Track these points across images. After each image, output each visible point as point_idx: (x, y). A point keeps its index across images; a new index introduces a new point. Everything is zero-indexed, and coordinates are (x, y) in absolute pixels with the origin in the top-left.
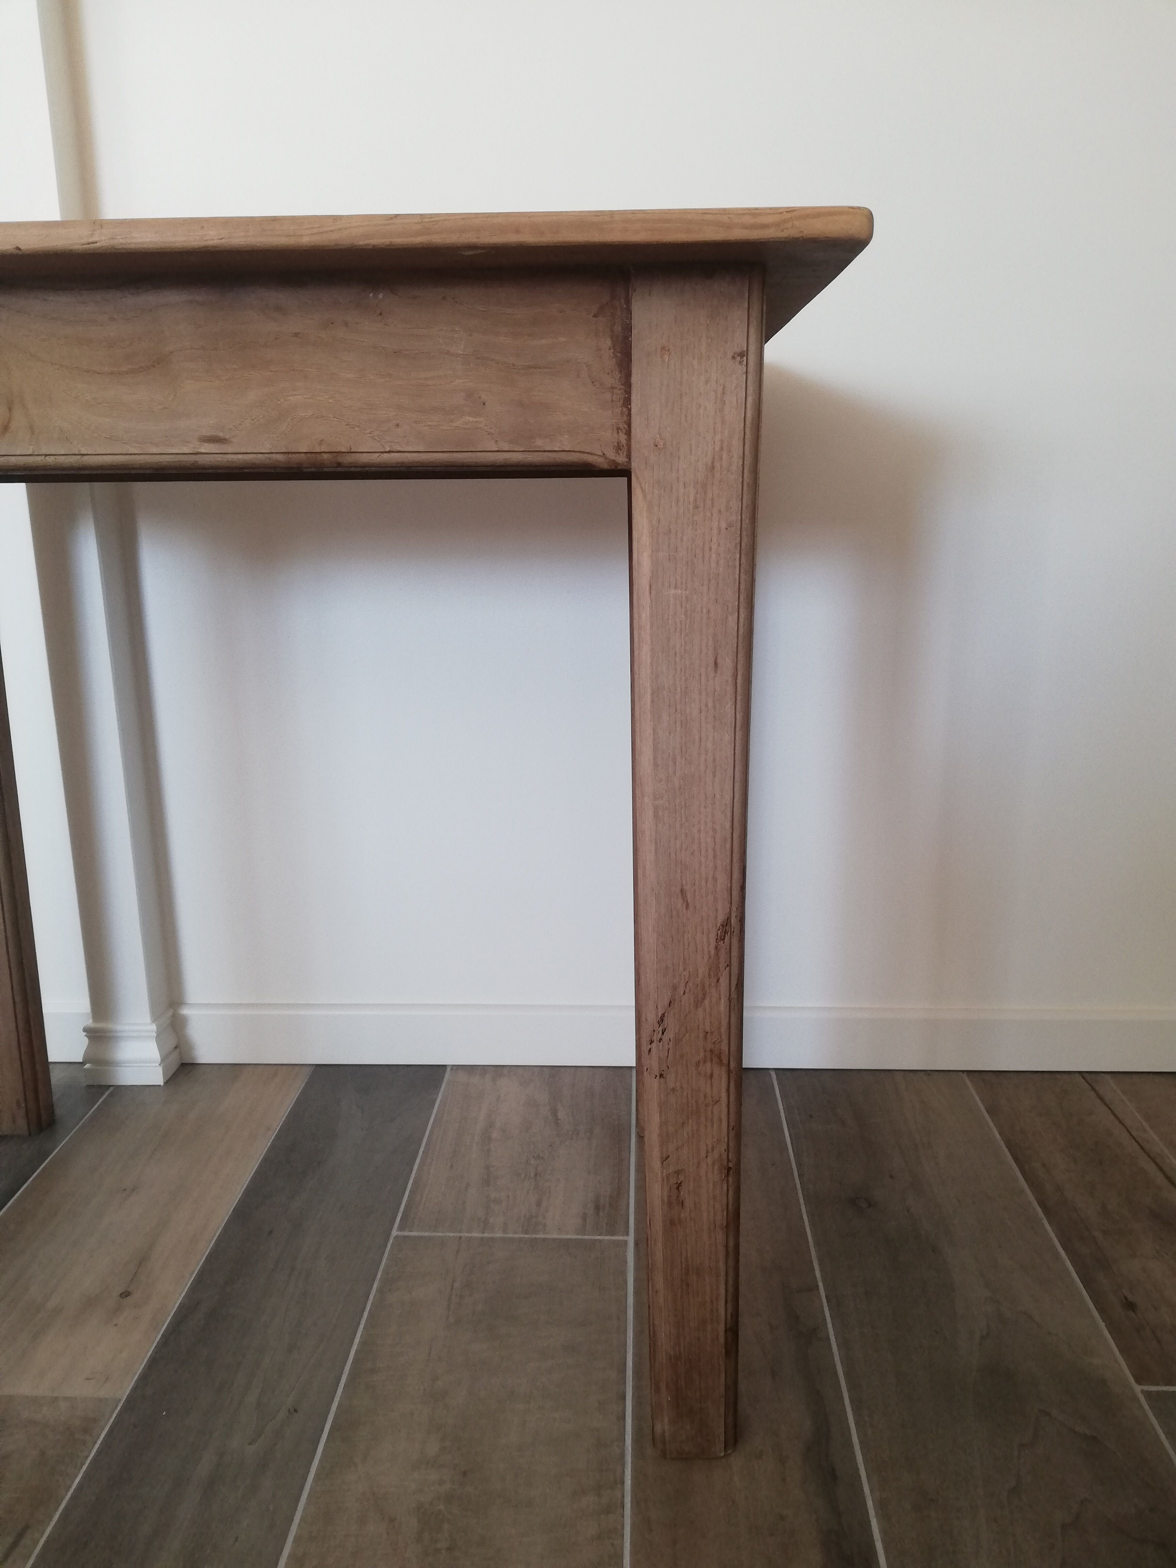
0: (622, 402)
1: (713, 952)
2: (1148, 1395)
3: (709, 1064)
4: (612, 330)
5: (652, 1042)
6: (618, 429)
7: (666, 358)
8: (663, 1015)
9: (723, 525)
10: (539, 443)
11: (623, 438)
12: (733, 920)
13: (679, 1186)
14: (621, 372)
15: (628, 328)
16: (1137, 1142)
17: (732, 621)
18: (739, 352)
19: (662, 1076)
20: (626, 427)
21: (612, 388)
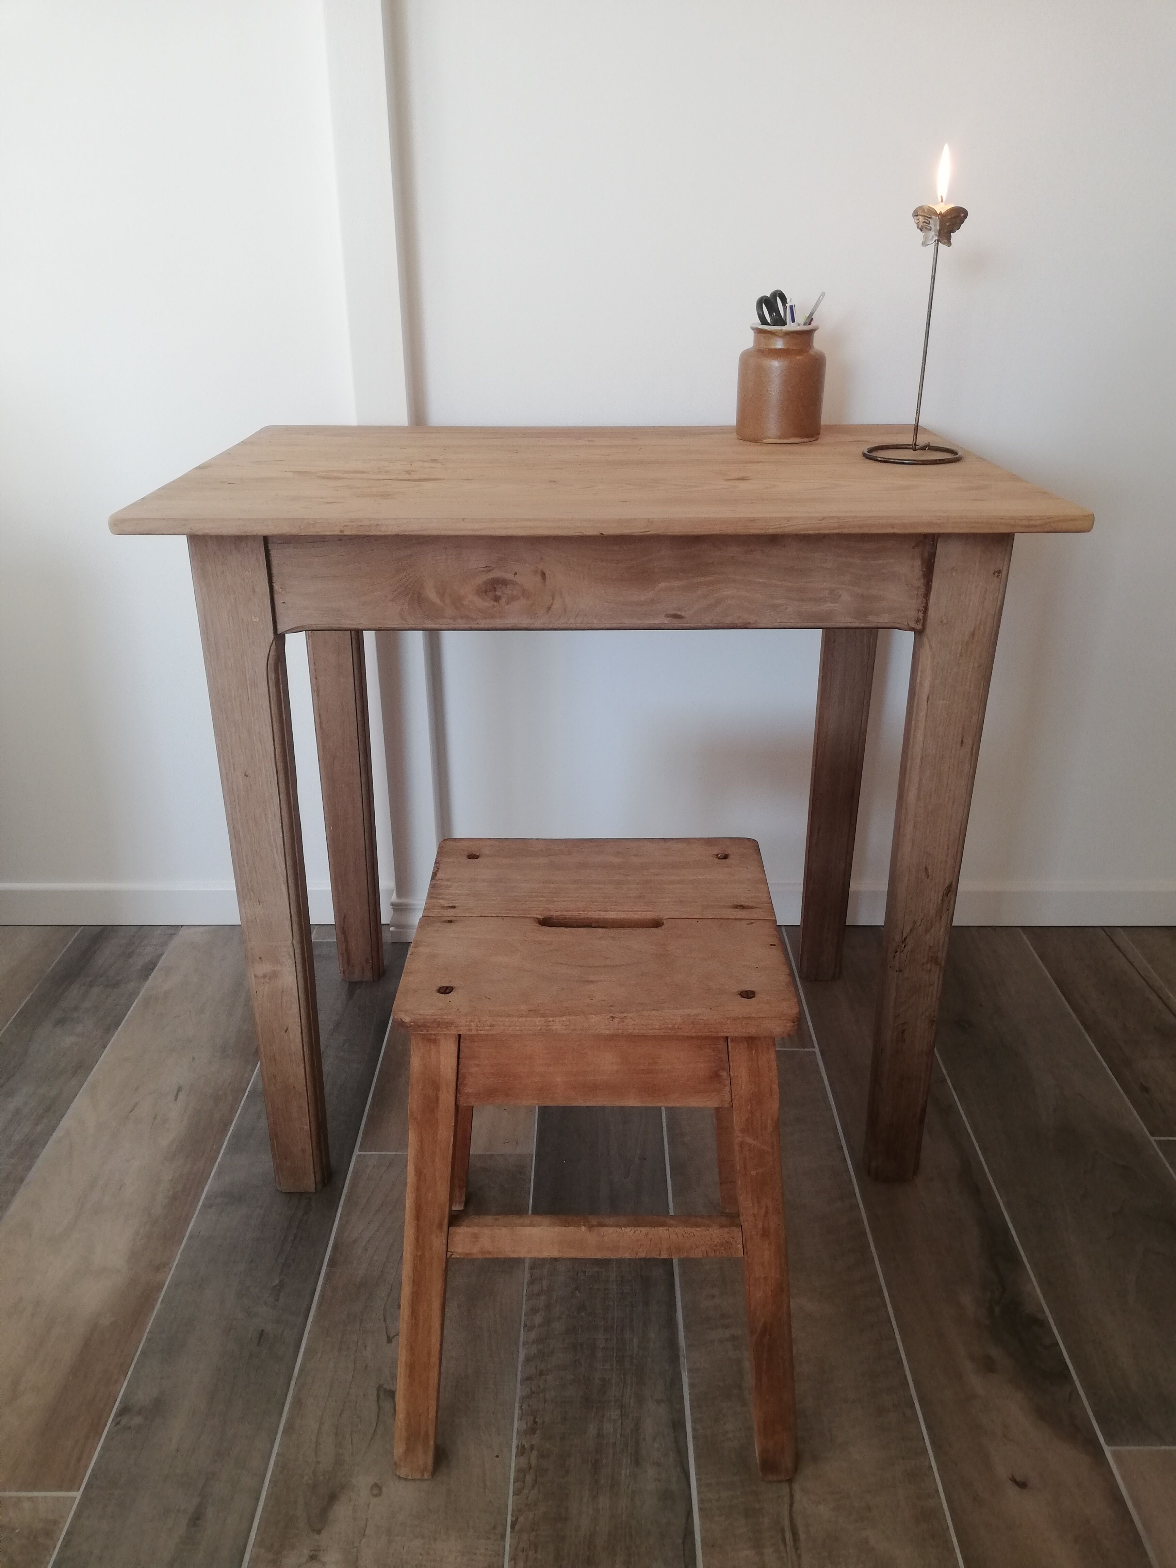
0: (923, 595)
1: (940, 902)
2: (1158, 1142)
3: (929, 965)
4: (922, 555)
5: (897, 952)
6: (919, 611)
7: (954, 574)
8: (906, 937)
9: (976, 665)
10: (870, 618)
11: (921, 615)
12: (954, 884)
13: (903, 1031)
14: (924, 579)
15: (933, 555)
16: (1144, 979)
17: (974, 718)
18: (997, 570)
19: (901, 971)
20: (923, 609)
21: (918, 588)
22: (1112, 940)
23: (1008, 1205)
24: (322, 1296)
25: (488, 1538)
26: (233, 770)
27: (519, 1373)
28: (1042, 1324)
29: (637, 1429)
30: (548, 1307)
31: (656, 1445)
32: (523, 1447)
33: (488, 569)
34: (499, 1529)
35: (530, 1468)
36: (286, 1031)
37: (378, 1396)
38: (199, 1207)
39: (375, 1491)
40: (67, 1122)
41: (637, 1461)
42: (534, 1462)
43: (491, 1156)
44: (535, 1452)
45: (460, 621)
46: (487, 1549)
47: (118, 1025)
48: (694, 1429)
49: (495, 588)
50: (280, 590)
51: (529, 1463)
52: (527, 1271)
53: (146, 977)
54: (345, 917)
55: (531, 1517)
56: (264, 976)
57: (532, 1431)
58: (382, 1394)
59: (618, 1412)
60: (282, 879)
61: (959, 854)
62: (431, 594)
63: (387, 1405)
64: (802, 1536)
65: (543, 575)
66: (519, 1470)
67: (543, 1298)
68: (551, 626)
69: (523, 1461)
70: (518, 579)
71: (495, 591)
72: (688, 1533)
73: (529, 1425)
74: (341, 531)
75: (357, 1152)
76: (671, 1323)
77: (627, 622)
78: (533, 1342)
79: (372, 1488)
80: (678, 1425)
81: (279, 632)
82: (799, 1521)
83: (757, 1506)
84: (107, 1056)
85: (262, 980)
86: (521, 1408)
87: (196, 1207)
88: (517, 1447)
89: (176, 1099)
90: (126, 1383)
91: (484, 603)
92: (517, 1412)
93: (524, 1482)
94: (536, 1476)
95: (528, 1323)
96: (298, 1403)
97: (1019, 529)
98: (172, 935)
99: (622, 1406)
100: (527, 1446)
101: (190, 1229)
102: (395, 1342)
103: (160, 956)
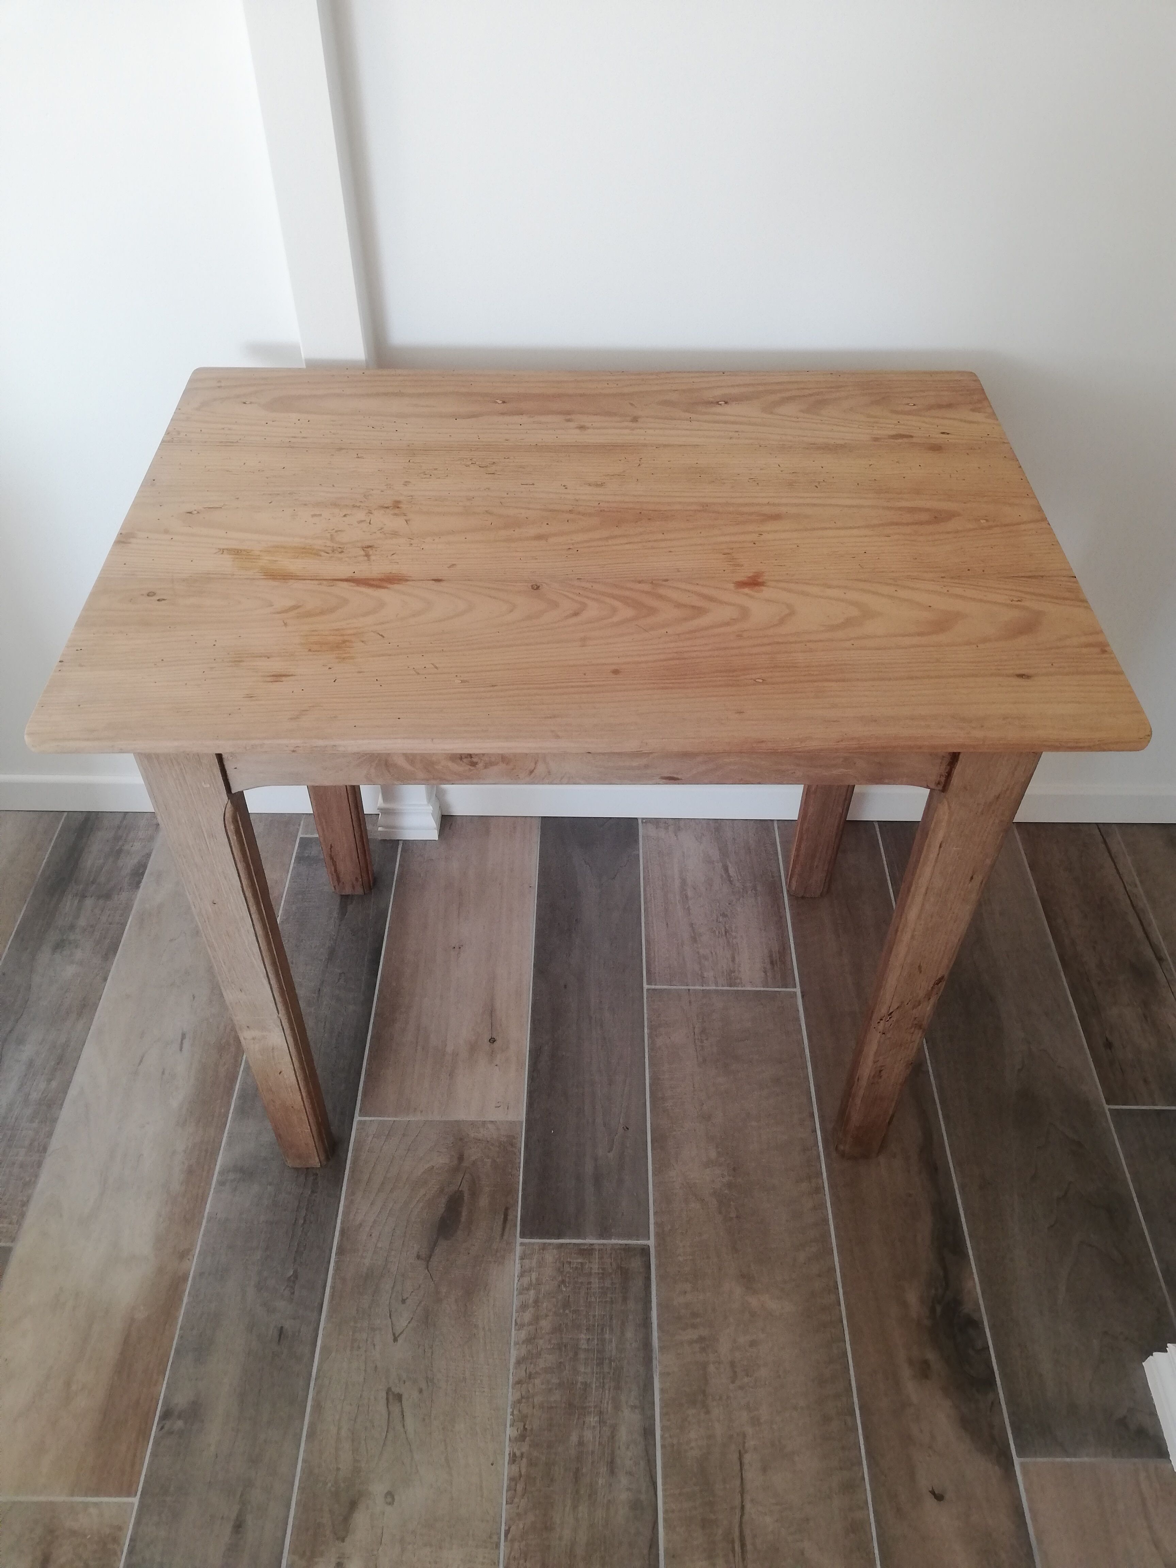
1: (929, 988)
3: (912, 1029)
5: (881, 1020)
6: (941, 775)
8: (892, 1011)
9: (997, 821)
11: (943, 779)
12: (946, 976)
13: (880, 1071)
16: (1129, 897)
17: (987, 862)
19: (884, 1033)
20: (946, 774)
22: (1105, 842)
23: (962, 1187)
24: (333, 1287)
25: (486, 1547)
27: (511, 1377)
28: (978, 1326)
29: (612, 1437)
30: (536, 1302)
31: (629, 1454)
32: (514, 1455)
34: (495, 1538)
35: (521, 1476)
37: (387, 1399)
38: (213, 1186)
39: (389, 1500)
40: (80, 1077)
41: (612, 1469)
42: (523, 1471)
43: (484, 1123)
44: (524, 1460)
46: (484, 1558)
47: (115, 951)
48: (662, 1437)
51: (520, 1471)
52: (517, 1261)
53: (137, 885)
55: (521, 1526)
57: (522, 1438)
58: (391, 1397)
59: (597, 1419)
62: (399, 760)
63: (395, 1409)
64: (749, 1547)
66: (512, 1479)
67: (532, 1292)
69: (515, 1468)
71: (471, 757)
72: (653, 1543)
75: (357, 1118)
76: (646, 1323)
78: (523, 1342)
79: (386, 1497)
80: (648, 1433)
81: (234, 791)
82: (747, 1532)
83: (712, 1517)
84: (109, 993)
85: (253, 1041)
86: (512, 1414)
87: (211, 1185)
88: (510, 1454)
89: (181, 1050)
90: (165, 1382)
91: (460, 766)
92: (509, 1417)
93: (515, 1490)
94: (526, 1485)
95: (519, 1322)
96: (318, 1407)
99: (600, 1413)
100: (518, 1454)
101: (207, 1210)
102: (400, 1340)
103: (148, 855)
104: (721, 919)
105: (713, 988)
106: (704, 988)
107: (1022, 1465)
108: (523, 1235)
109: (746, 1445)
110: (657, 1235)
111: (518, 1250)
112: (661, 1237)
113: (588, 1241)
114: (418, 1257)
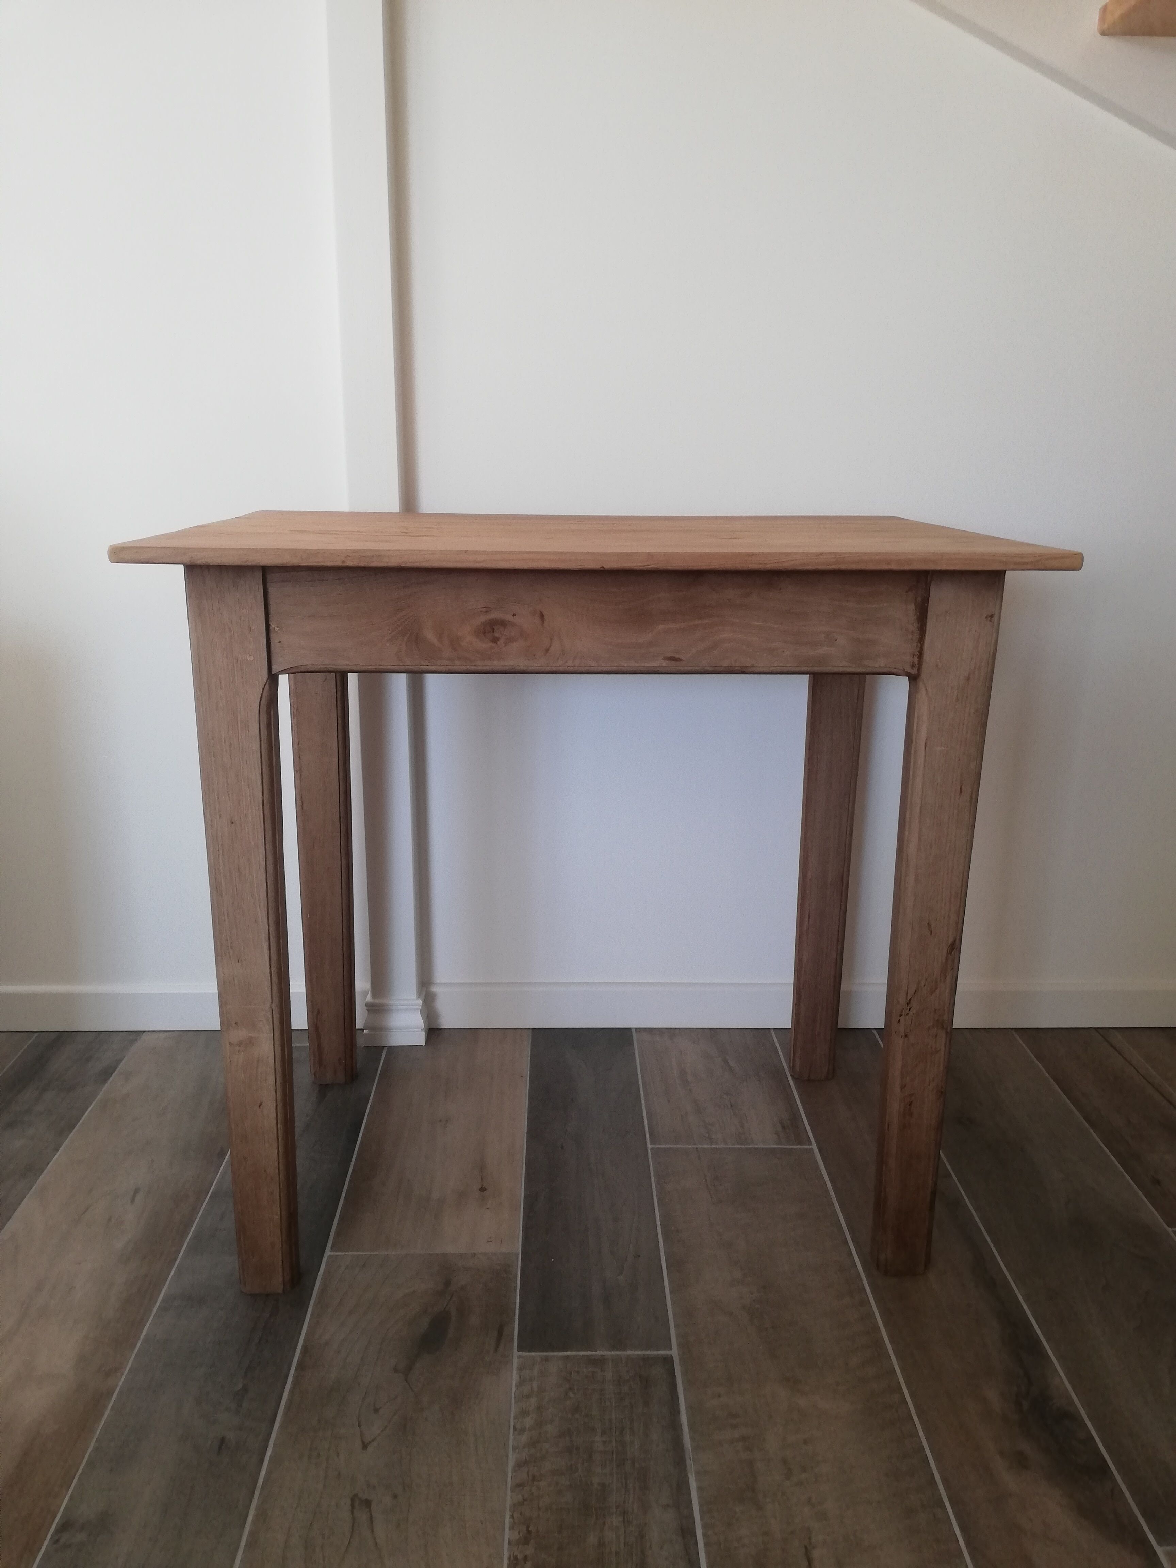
0: (917, 640)
1: (943, 962)
3: (934, 1029)
4: (915, 600)
5: (901, 1016)
6: (914, 655)
7: (948, 617)
8: (910, 999)
9: (972, 711)
10: (866, 662)
11: (916, 660)
12: (957, 940)
13: (910, 1104)
14: (918, 623)
15: (926, 600)
17: (973, 766)
18: (990, 615)
19: (906, 1036)
20: (918, 654)
21: (912, 632)
22: (1108, 1041)
24: (290, 1401)
26: (218, 817)
27: (509, 1479)
28: (1074, 1417)
29: (641, 1536)
30: (539, 1408)
31: (664, 1553)
32: (516, 1558)
33: (487, 610)
36: (260, 1106)
37: (353, 1506)
38: (155, 1310)
43: (474, 1255)
44: (529, 1563)
45: (457, 663)
47: (71, 1127)
48: (705, 1535)
49: (493, 629)
50: (277, 629)
52: (515, 1372)
53: (105, 1081)
54: (318, 1013)
56: (240, 1044)
57: (525, 1540)
58: (357, 1503)
59: (621, 1519)
60: (264, 935)
61: (962, 909)
62: (430, 635)
63: (363, 1517)
65: (542, 616)
67: (533, 1399)
68: (548, 669)
70: (517, 620)
71: (494, 632)
73: (521, 1535)
74: (343, 562)
75: (328, 1252)
76: (674, 1426)
77: (626, 664)
78: (524, 1446)
80: (687, 1532)
81: (273, 672)
84: (59, 1157)
85: (237, 1048)
86: (512, 1517)
87: (152, 1310)
88: (509, 1559)
89: (133, 1201)
90: (68, 1496)
91: (483, 645)
92: (508, 1520)
95: (518, 1426)
96: (262, 1515)
97: (1012, 567)
98: (133, 1041)
99: (624, 1513)
100: (520, 1557)
101: (144, 1332)
102: (370, 1449)
103: (120, 1061)
104: (725, 1096)
105: (722, 1146)
106: (713, 1146)
107: (1169, 1554)
108: (520, 1349)
109: (813, 1540)
110: (680, 1345)
111: (516, 1362)
112: (685, 1346)
113: (599, 1353)
114: (396, 1370)
